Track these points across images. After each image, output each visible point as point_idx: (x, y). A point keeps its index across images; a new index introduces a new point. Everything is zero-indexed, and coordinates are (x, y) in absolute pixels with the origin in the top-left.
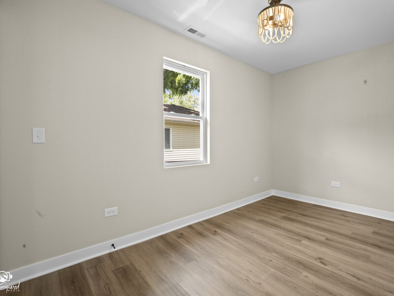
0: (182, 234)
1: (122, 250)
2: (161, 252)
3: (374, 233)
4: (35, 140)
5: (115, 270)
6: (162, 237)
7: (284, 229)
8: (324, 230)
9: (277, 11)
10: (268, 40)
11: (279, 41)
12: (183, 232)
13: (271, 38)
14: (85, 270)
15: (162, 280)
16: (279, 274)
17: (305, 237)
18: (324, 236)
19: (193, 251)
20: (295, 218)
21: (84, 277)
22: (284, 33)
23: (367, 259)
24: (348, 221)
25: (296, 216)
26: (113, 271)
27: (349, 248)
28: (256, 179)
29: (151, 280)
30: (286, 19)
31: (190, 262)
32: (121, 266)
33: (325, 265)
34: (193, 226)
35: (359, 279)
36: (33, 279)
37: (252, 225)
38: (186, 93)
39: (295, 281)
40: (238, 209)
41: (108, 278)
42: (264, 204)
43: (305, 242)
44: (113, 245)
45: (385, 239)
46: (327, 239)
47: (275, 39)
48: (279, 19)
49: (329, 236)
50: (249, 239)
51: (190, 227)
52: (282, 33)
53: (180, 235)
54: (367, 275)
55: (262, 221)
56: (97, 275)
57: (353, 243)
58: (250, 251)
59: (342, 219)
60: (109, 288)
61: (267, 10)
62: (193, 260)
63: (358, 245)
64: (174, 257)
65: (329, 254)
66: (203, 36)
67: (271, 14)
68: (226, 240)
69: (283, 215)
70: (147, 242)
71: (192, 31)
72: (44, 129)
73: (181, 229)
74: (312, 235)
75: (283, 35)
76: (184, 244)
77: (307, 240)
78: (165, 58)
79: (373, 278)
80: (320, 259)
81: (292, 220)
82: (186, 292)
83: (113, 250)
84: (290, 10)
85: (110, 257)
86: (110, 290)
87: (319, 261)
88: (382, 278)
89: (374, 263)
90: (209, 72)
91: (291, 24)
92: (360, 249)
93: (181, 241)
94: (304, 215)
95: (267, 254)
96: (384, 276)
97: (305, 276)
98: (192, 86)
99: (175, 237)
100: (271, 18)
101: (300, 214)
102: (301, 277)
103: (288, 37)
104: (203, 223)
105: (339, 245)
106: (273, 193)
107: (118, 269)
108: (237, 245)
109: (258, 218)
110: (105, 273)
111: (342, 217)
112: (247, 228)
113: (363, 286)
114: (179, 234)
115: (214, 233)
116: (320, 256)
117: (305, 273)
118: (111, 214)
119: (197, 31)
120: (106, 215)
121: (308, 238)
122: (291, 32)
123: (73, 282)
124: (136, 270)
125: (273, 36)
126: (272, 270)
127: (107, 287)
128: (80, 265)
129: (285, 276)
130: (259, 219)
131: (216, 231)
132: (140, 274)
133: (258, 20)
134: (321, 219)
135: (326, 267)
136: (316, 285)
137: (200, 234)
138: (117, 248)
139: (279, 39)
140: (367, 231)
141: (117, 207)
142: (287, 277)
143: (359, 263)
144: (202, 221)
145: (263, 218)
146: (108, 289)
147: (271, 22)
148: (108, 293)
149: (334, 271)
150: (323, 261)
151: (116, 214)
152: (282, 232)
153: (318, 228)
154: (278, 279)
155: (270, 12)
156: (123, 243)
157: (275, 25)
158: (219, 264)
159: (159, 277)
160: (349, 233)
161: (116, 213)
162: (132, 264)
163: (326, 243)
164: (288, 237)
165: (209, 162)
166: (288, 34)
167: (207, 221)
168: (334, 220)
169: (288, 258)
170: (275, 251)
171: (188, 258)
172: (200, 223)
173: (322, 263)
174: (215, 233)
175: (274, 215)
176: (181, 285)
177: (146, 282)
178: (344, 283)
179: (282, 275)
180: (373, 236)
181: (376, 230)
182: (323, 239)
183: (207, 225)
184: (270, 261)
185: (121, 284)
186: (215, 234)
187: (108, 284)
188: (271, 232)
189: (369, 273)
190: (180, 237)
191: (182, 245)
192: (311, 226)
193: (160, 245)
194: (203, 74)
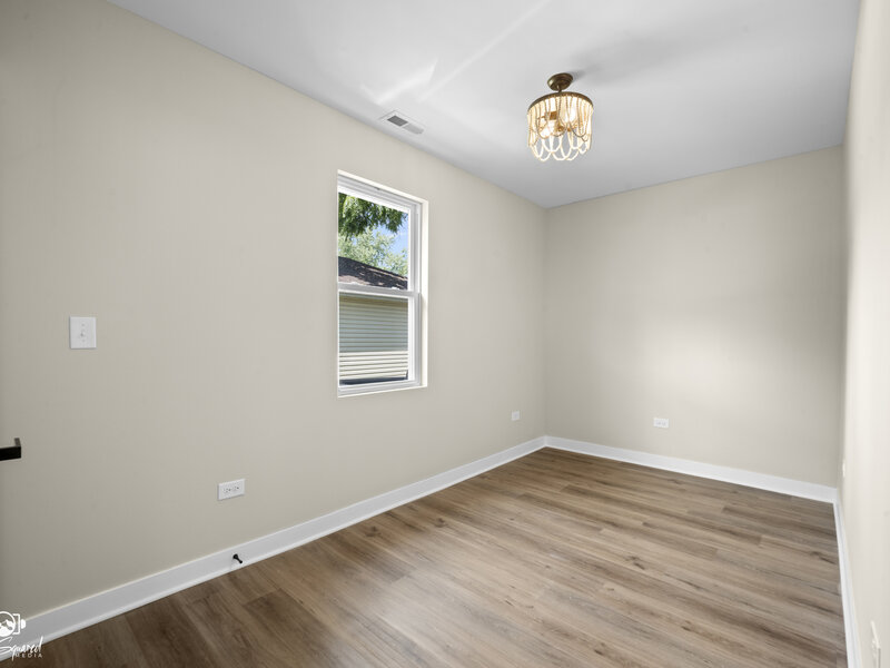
0: (374, 529)
1: (256, 566)
2: (336, 566)
3: (726, 509)
4: (76, 343)
5: (249, 603)
6: (333, 537)
7: (569, 510)
8: (641, 508)
9: (564, 105)
10: (546, 153)
11: (565, 157)
12: (376, 525)
13: (551, 151)
14: (184, 608)
15: (349, 615)
16: (564, 588)
17: (608, 522)
18: (640, 519)
19: (400, 558)
20: (588, 488)
21: (185, 622)
22: (575, 145)
23: (712, 554)
24: (683, 491)
25: (590, 486)
26: (244, 606)
27: (684, 538)
28: (515, 416)
29: (327, 617)
30: (579, 121)
31: (397, 579)
32: (259, 595)
33: (643, 568)
34: (396, 512)
35: (698, 588)
36: (73, 633)
37: (511, 506)
38: (361, 230)
39: (591, 599)
40: (482, 476)
41: (236, 619)
42: (529, 465)
43: (607, 531)
44: (236, 557)
45: (744, 520)
46: (645, 524)
47: (558, 154)
48: (567, 121)
49: (649, 518)
50: (505, 532)
51: (389, 514)
52: (571, 142)
53: (370, 532)
54: (711, 581)
55: (528, 498)
56: (213, 616)
57: (691, 529)
58: (510, 553)
59: (671, 488)
60: (242, 637)
61: (547, 101)
62: (402, 575)
63: (699, 532)
64: (365, 573)
65: (649, 549)
66: (417, 131)
67: (553, 109)
68: (463, 535)
69: (567, 484)
70: (304, 547)
71: (396, 120)
72: (94, 319)
73: (371, 519)
74: (621, 519)
75: (572, 147)
76: (381, 548)
77: (611, 527)
78: (340, 172)
79: (721, 584)
80: (634, 558)
81: (584, 493)
82: (397, 631)
83: (237, 566)
84: (588, 104)
85: (231, 580)
86: (245, 641)
87: (632, 562)
88: (734, 583)
89: (724, 560)
90: (426, 204)
91: (589, 131)
92: (703, 538)
93: (376, 542)
94: (605, 483)
95: (540, 556)
96: (737, 580)
97: (609, 590)
98: (375, 216)
99: (361, 536)
100: (554, 116)
101: (597, 481)
102: (601, 591)
103: (582, 152)
104: (414, 506)
105: (666, 534)
106: (546, 442)
107: (255, 601)
108: (485, 543)
109: (522, 491)
110: (228, 611)
111: (673, 484)
112: (501, 511)
113: (703, 597)
114: (370, 529)
115: (437, 523)
116: (634, 554)
117: (609, 585)
118: (231, 494)
119: (406, 122)
120: (222, 496)
121: (614, 525)
122: (588, 144)
123: (164, 632)
124: (292, 600)
125: (555, 147)
126: (552, 582)
127: (239, 636)
128: (170, 600)
129: (574, 591)
130: (521, 493)
131: (441, 520)
132: (301, 608)
133: (529, 116)
134: (635, 490)
135: (643, 572)
136: (628, 603)
137: (411, 527)
138: (246, 563)
139: (566, 153)
140: (713, 506)
141: (243, 480)
142: (579, 593)
143: (700, 562)
144: (413, 502)
145: (530, 491)
146: (241, 640)
147: (552, 123)
148: (244, 646)
149: (658, 577)
150: (641, 563)
151: (242, 493)
152: (566, 516)
153: (630, 505)
154: (561, 597)
155: (552, 104)
156: (256, 552)
157: (559, 128)
158: (454, 579)
159: (342, 609)
160: (684, 512)
161: (241, 491)
162: (280, 590)
163: (645, 532)
164: (577, 523)
165: (425, 384)
166: (583, 147)
167: (422, 502)
168: (660, 491)
169: (579, 561)
170: (554, 550)
171: (394, 573)
172: (409, 507)
173: (637, 565)
174: (441, 524)
175: (551, 485)
176: (386, 620)
177: (317, 621)
178: (674, 596)
179: (569, 589)
180: (723, 515)
181: (729, 505)
182: (639, 524)
183: (422, 510)
184: (548, 567)
185: (267, 628)
186: (440, 526)
187: (239, 630)
188: (545, 517)
189: (715, 576)
190: (371, 535)
191: (377, 549)
192: (618, 502)
193: (334, 552)
194: (414, 205)
